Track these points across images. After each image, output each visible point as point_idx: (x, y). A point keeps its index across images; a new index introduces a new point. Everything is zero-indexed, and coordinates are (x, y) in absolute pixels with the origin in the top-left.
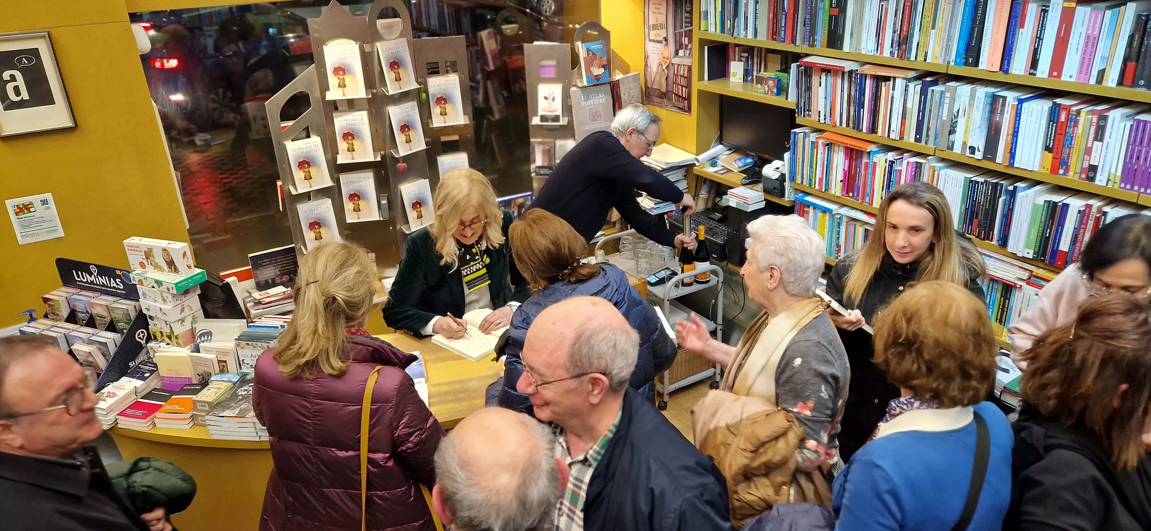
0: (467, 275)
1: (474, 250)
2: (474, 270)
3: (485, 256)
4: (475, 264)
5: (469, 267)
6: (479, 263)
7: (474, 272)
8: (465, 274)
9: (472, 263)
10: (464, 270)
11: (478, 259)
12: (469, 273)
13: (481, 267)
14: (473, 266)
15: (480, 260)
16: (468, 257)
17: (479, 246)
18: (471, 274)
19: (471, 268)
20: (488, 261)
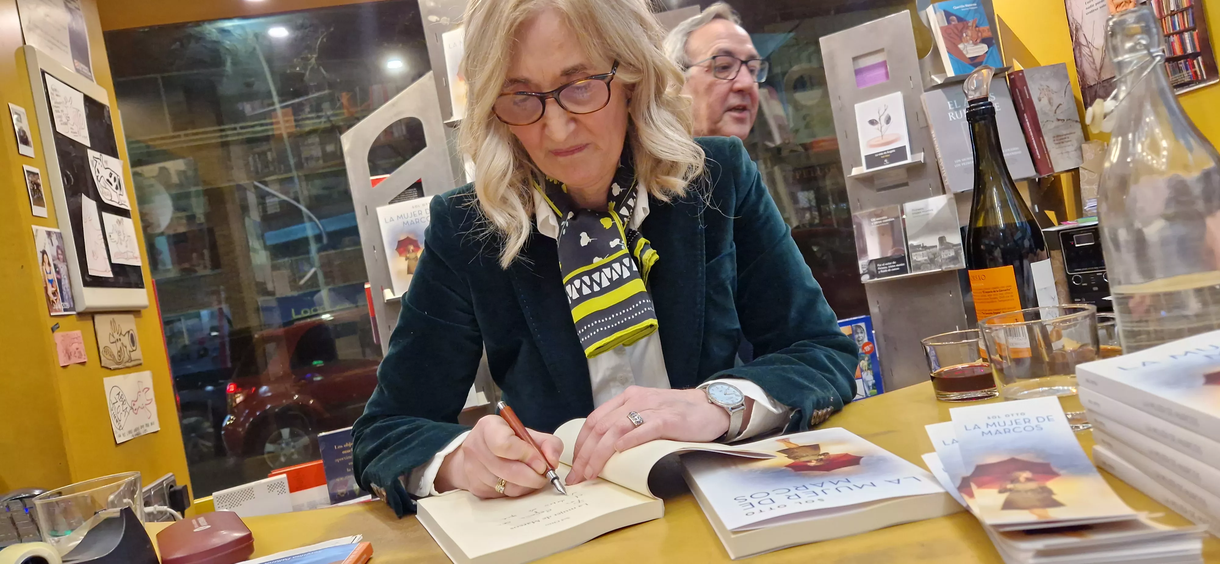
0: (583, 298)
1: (606, 223)
2: (606, 283)
3: (642, 241)
4: (609, 265)
5: (589, 273)
6: (619, 260)
7: (604, 291)
8: (575, 296)
9: (597, 261)
10: (571, 282)
11: (618, 248)
12: (586, 291)
13: (626, 274)
14: (599, 269)
15: (625, 250)
16: (585, 240)
17: (624, 211)
18: (593, 295)
19: (596, 276)
20: (650, 257)
